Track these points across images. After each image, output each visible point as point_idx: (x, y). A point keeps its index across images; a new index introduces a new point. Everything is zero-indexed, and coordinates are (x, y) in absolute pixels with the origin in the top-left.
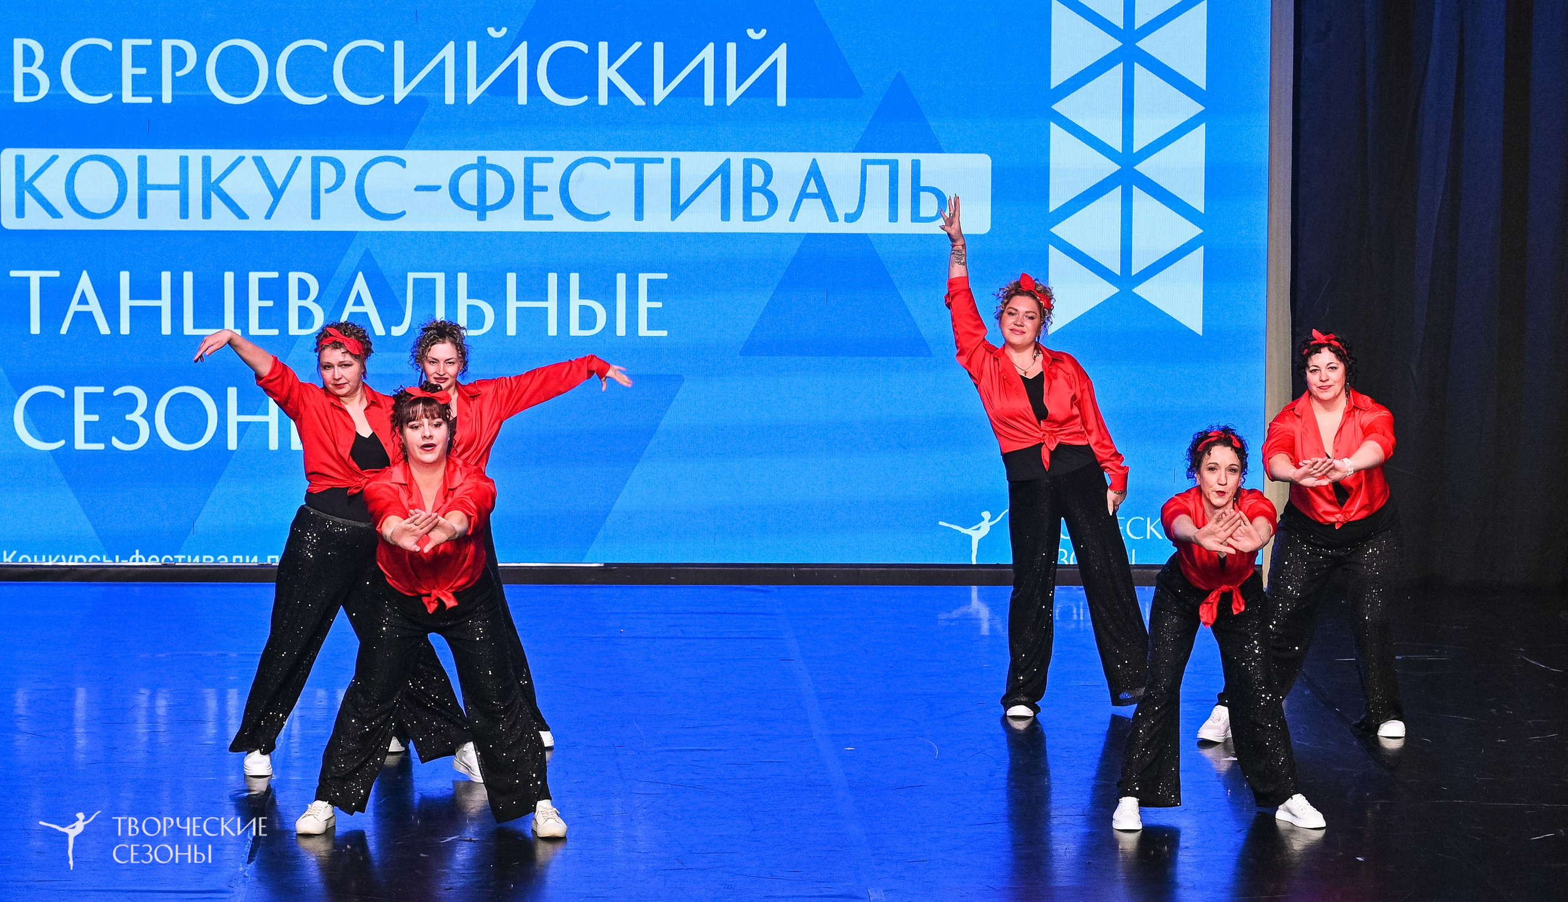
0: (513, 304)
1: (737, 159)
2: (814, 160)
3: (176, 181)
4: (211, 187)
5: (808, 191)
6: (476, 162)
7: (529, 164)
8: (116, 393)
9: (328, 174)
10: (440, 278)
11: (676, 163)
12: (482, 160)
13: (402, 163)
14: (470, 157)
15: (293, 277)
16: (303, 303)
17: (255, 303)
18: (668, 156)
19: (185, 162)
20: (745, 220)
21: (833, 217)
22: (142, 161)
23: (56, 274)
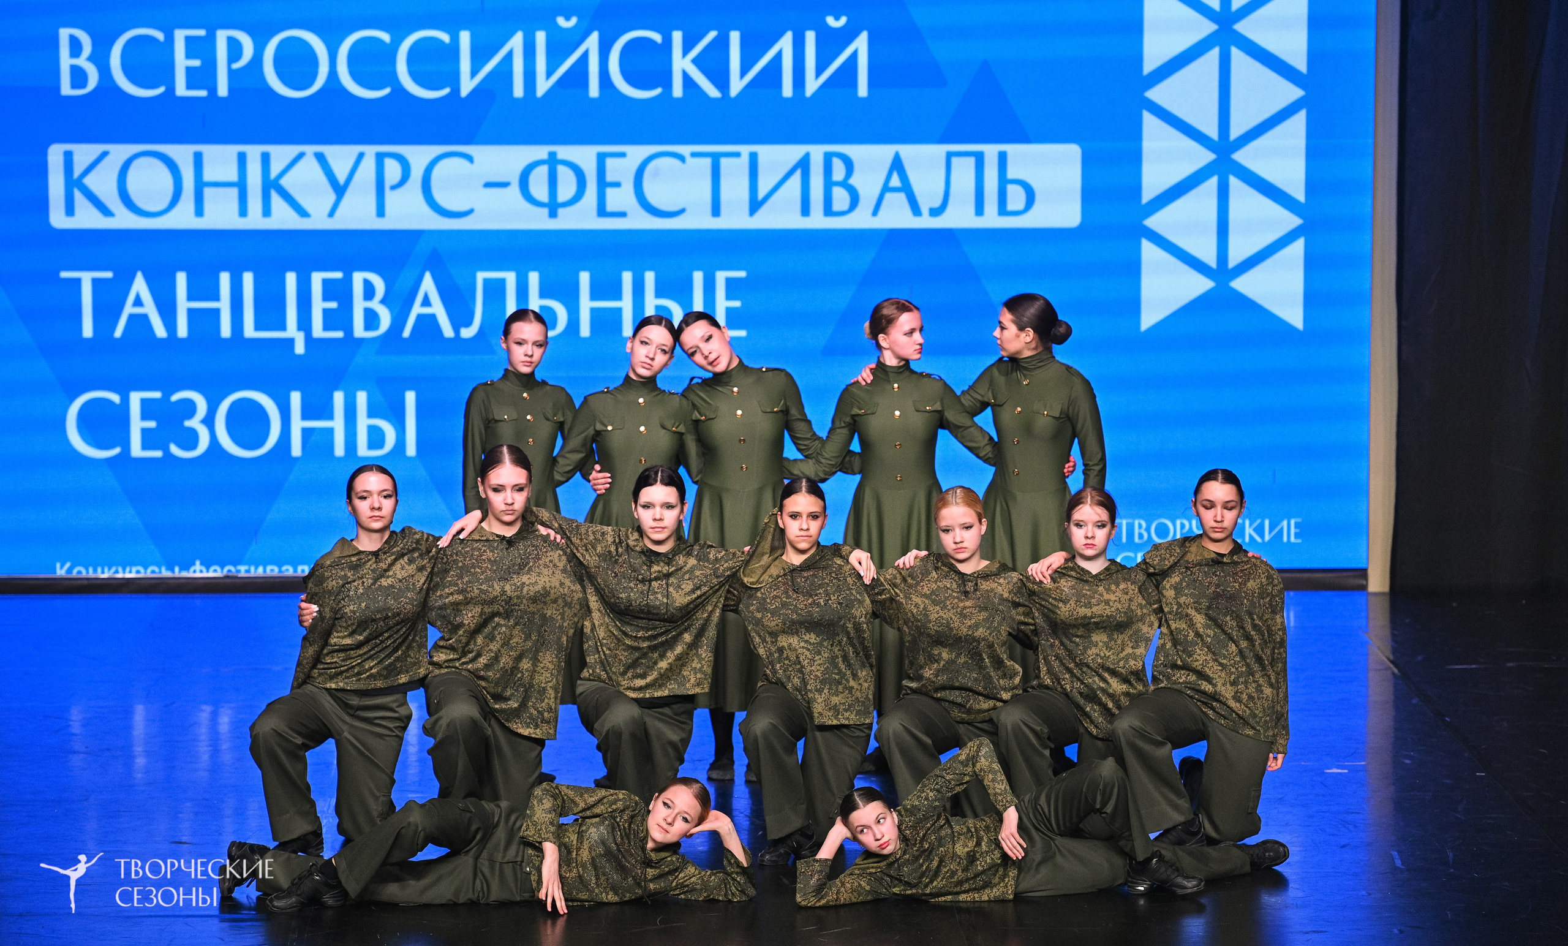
0: (586, 304)
1: (817, 152)
2: (897, 153)
3: (234, 178)
4: (271, 185)
5: (891, 184)
6: (546, 158)
7: (601, 158)
8: (174, 398)
9: (393, 171)
10: (510, 278)
11: (753, 157)
12: (552, 155)
14: (541, 152)
15: (358, 278)
16: (368, 305)
17: (318, 306)
18: (745, 150)
19: (242, 156)
20: (825, 215)
21: (916, 211)
22: (198, 157)
23: (109, 275)
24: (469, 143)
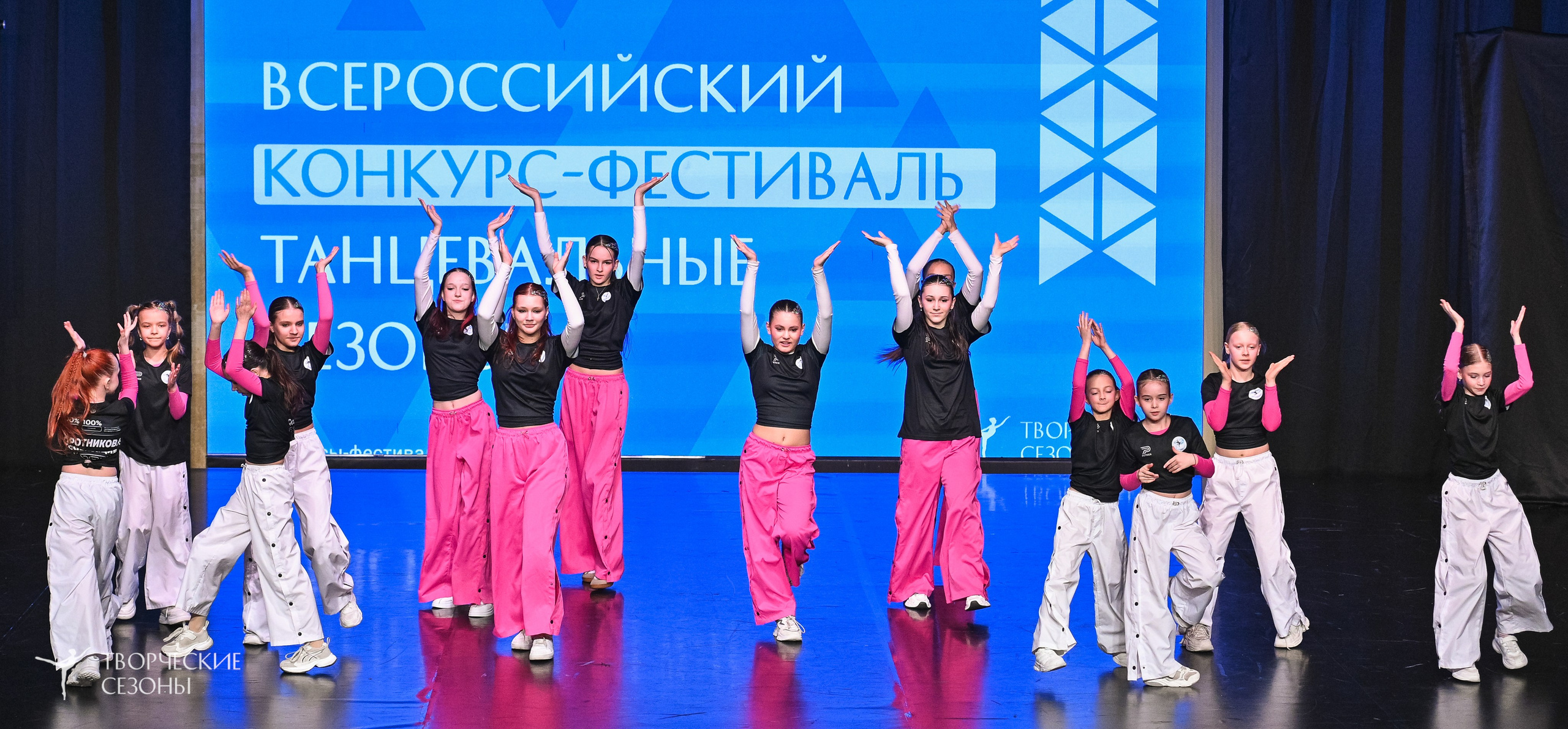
1: (805, 152)
2: (863, 153)
3: (385, 168)
4: (411, 173)
5: (859, 176)
6: (609, 155)
7: (648, 156)
9: (498, 163)
11: (759, 156)
12: (613, 153)
13: (554, 155)
14: (605, 151)
16: (479, 260)
17: (444, 260)
18: (753, 150)
19: (391, 154)
20: (810, 198)
21: (876, 196)
22: (360, 154)
23: (295, 238)
24: (553, 144)
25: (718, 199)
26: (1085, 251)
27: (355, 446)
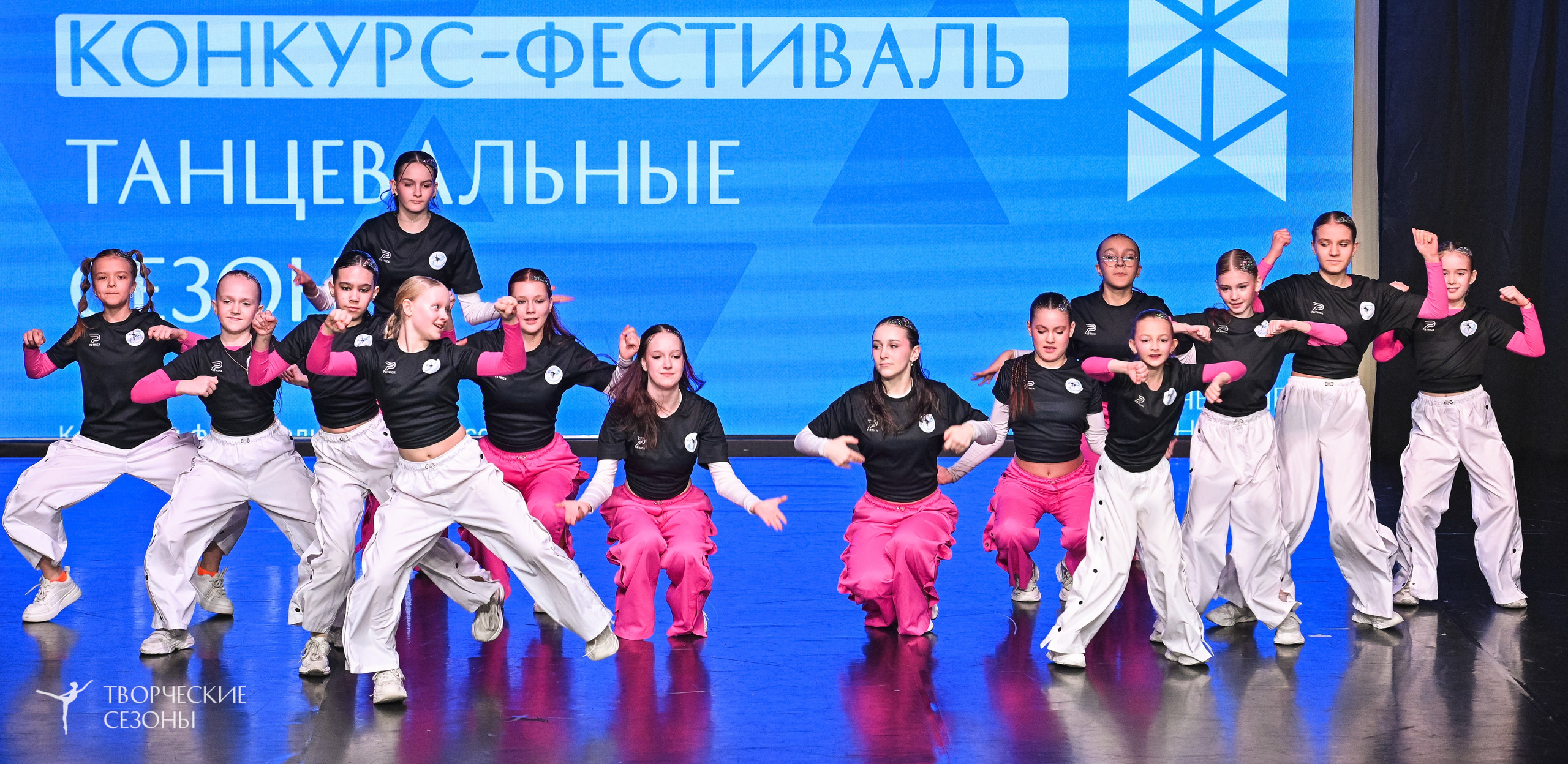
0: (582, 172)
1: (810, 24)
2: (888, 25)
3: (237, 46)
4: (273, 54)
5: (883, 56)
6: (544, 28)
7: (598, 29)
8: (177, 264)
9: (393, 40)
10: (508, 146)
11: (747, 28)
12: (550, 25)
13: (469, 29)
14: (538, 23)
15: (359, 146)
16: (368, 172)
17: (319, 173)
18: (739, 21)
19: (245, 26)
20: (817, 86)
21: (907, 82)
22: (203, 26)
23: (114, 142)
24: (469, 13)
25: (692, 88)
26: (1188, 156)
27: (199, 426)
